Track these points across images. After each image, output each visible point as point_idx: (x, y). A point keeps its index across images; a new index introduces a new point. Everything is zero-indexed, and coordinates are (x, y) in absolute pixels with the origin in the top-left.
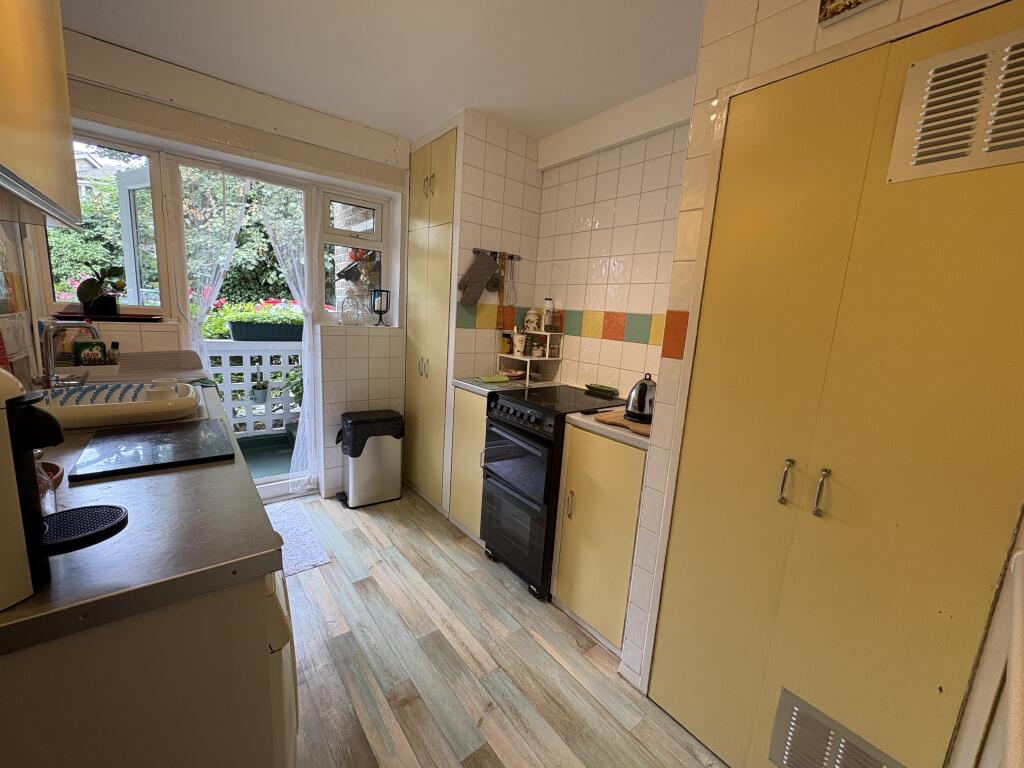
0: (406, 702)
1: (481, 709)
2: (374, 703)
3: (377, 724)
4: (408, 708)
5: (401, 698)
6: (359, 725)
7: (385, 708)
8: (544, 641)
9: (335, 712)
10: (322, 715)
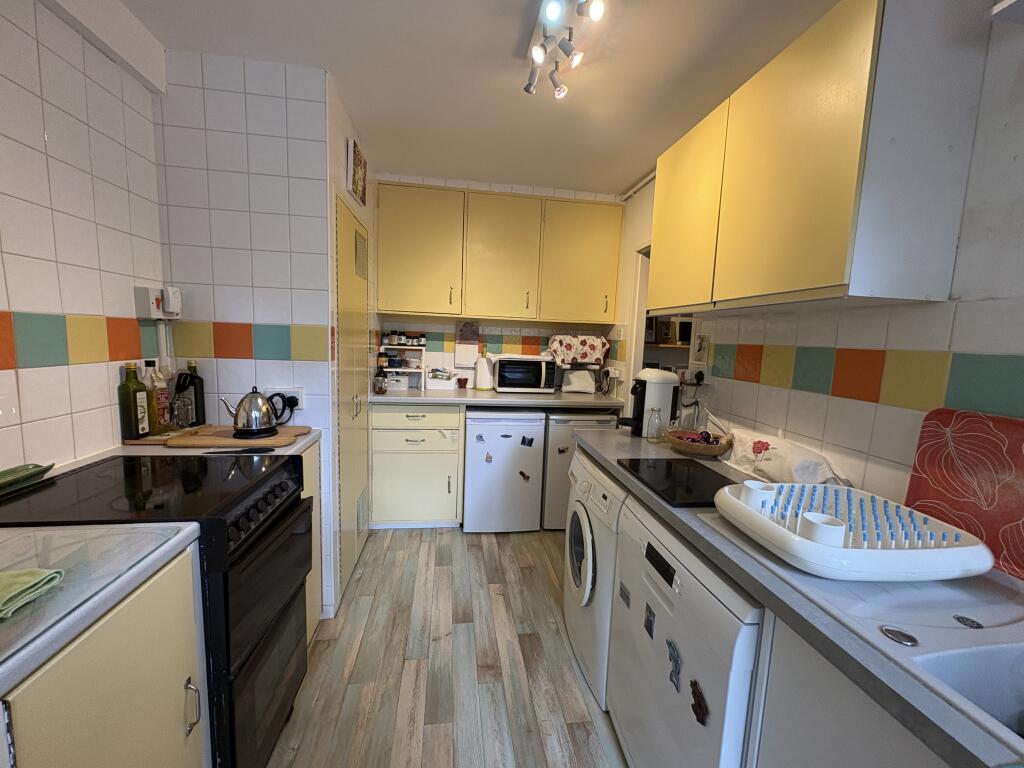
0: (489, 667)
1: (443, 640)
2: (512, 677)
3: (514, 663)
4: (489, 662)
5: (492, 672)
6: (526, 667)
7: (506, 669)
8: (349, 663)
9: (543, 685)
10: (552, 687)
